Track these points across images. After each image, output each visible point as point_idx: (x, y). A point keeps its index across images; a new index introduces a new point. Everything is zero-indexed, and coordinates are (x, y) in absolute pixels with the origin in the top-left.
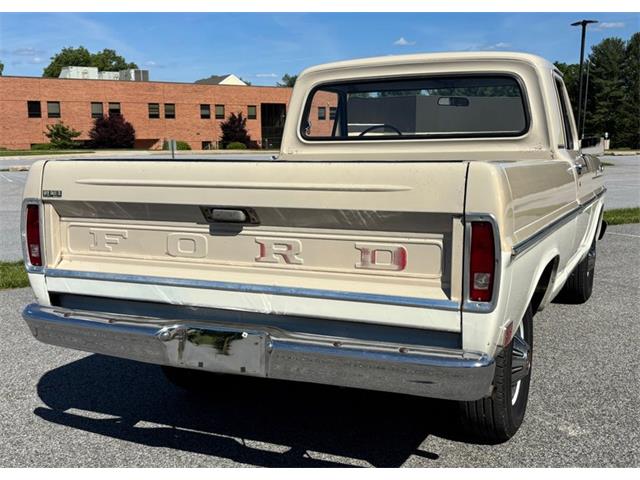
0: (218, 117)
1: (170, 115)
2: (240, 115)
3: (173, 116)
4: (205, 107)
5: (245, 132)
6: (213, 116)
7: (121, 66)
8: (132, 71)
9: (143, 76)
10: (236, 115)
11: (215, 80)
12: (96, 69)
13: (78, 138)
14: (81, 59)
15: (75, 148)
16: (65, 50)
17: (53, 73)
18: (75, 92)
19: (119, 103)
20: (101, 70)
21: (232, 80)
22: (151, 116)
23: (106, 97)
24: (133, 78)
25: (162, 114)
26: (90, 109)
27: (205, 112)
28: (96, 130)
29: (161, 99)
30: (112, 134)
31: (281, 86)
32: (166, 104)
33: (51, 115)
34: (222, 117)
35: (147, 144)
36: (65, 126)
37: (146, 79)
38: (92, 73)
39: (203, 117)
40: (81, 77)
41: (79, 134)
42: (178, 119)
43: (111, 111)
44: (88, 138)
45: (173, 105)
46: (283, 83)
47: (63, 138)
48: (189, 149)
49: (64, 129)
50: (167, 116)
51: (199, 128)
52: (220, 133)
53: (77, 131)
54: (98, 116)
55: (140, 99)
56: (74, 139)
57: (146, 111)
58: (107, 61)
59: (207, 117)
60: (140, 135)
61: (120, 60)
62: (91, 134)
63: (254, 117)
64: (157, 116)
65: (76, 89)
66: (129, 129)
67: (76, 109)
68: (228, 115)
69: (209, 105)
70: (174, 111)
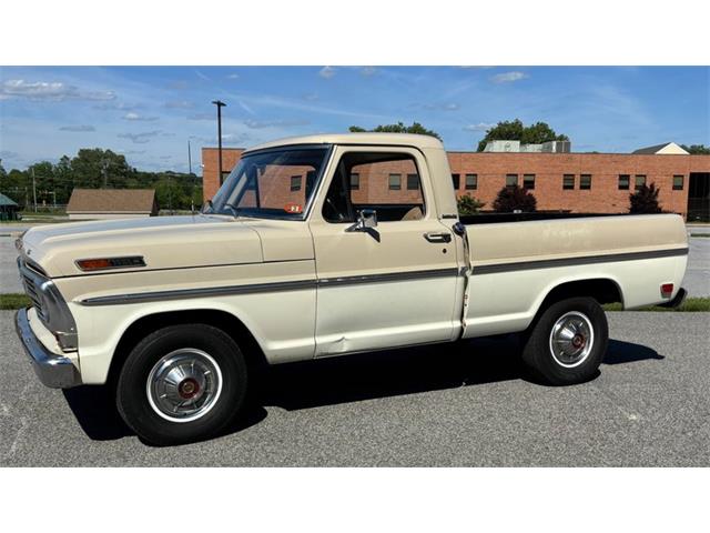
1: (586, 186)
2: (652, 186)
3: (588, 187)
4: (624, 177)
6: (631, 187)
7: (551, 137)
8: (554, 143)
9: (565, 148)
10: (648, 185)
11: (652, 150)
12: (518, 142)
13: (484, 209)
16: (500, 124)
18: (492, 166)
20: (523, 143)
21: (673, 149)
22: (565, 187)
23: (522, 169)
24: (554, 150)
25: (577, 184)
26: (505, 180)
27: (625, 183)
29: (576, 170)
32: (582, 175)
33: (468, 187)
36: (471, 197)
37: (567, 150)
38: (515, 146)
39: (621, 187)
40: (502, 150)
41: (483, 205)
42: (594, 190)
43: (525, 182)
45: (590, 175)
47: (469, 208)
49: (470, 201)
50: (582, 187)
51: (615, 199)
53: (482, 202)
55: (555, 171)
56: (478, 209)
57: (561, 183)
58: (540, 134)
59: (625, 187)
62: (495, 206)
63: (680, 188)
64: (572, 187)
65: (494, 162)
66: (531, 201)
67: (491, 181)
69: (628, 176)
70: (590, 182)
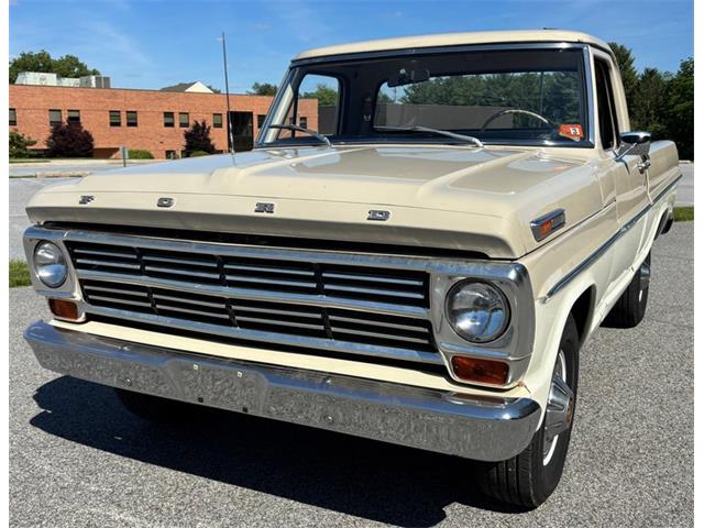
0: (182, 125)
1: (132, 124)
2: (204, 123)
3: (135, 124)
4: (169, 115)
5: (209, 140)
6: (177, 124)
7: (82, 72)
8: (93, 78)
9: (104, 83)
10: (200, 123)
11: (182, 87)
12: (55, 75)
13: (35, 147)
14: (41, 64)
15: (31, 157)
18: (31, 99)
19: (78, 111)
20: (58, 77)
21: (199, 88)
22: (112, 124)
23: (65, 105)
24: (94, 84)
25: (124, 121)
27: (169, 120)
28: (53, 137)
29: (122, 106)
30: (70, 142)
31: (251, 94)
32: (128, 112)
34: (186, 125)
35: (107, 153)
36: (20, 134)
37: (107, 86)
38: (51, 79)
39: (167, 125)
40: (38, 84)
41: (35, 143)
42: (141, 127)
43: (70, 119)
44: (45, 147)
45: (135, 112)
46: (253, 91)
47: (18, 146)
48: (152, 158)
49: (17, 138)
50: (129, 124)
51: (162, 136)
52: (184, 142)
53: (33, 139)
54: (56, 125)
55: (101, 106)
56: (28, 147)
57: (107, 119)
58: (70, 68)
59: (171, 125)
60: (98, 144)
61: (81, 67)
62: (48, 144)
63: (220, 126)
64: (118, 124)
65: (33, 95)
66: (88, 138)
67: (32, 116)
68: (192, 123)
69: (172, 113)
70: (136, 119)
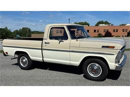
3: (117, 32)
8: (110, 24)
14: (102, 23)
16: (99, 21)
17: (97, 25)
19: (108, 30)
26: (103, 30)
30: (108, 35)
32: (116, 29)
33: (97, 32)
34: (127, 31)
37: (113, 26)
38: (104, 25)
47: (100, 35)
58: (106, 23)
59: (124, 31)
60: (112, 35)
